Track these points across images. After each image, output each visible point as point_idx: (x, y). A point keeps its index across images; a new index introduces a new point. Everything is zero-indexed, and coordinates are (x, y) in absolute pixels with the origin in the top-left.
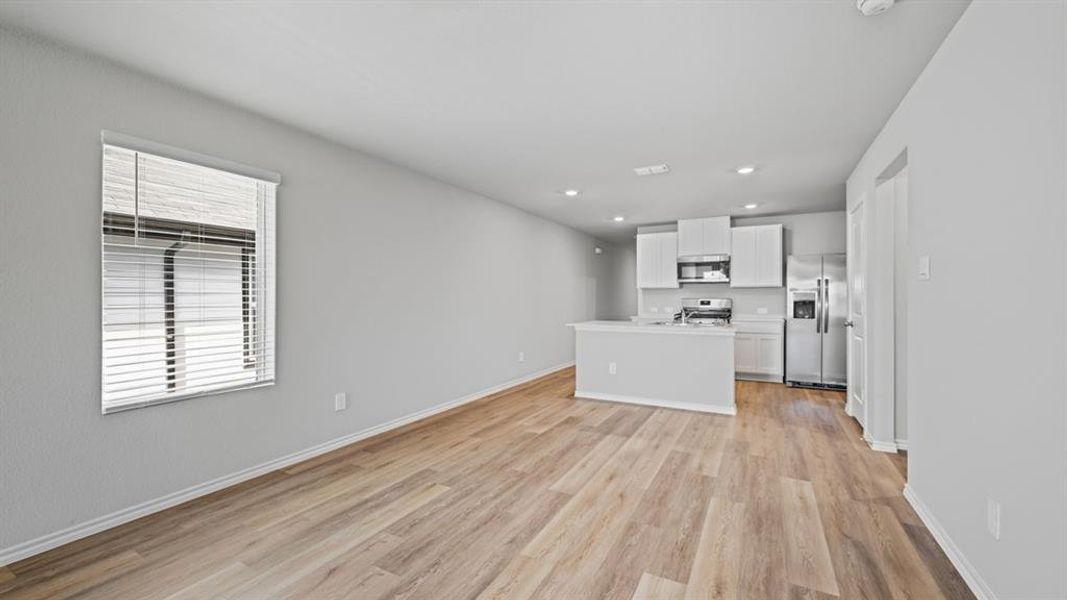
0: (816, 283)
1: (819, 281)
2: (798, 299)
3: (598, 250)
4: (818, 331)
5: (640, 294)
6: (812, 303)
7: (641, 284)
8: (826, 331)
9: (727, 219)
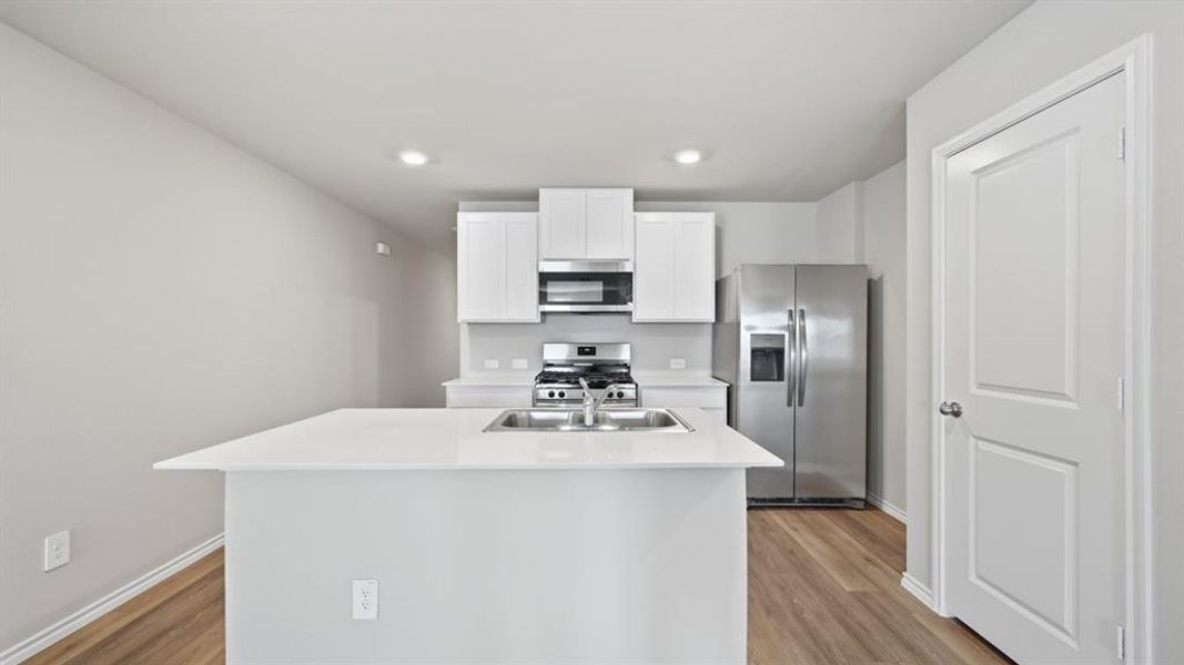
0: (786, 316)
1: (791, 312)
2: (759, 345)
3: (381, 248)
4: (789, 404)
5: (464, 332)
6: (780, 353)
7: (468, 310)
8: (801, 404)
9: (629, 194)
